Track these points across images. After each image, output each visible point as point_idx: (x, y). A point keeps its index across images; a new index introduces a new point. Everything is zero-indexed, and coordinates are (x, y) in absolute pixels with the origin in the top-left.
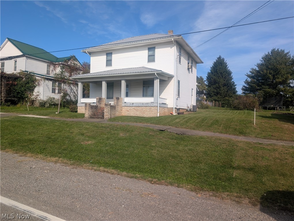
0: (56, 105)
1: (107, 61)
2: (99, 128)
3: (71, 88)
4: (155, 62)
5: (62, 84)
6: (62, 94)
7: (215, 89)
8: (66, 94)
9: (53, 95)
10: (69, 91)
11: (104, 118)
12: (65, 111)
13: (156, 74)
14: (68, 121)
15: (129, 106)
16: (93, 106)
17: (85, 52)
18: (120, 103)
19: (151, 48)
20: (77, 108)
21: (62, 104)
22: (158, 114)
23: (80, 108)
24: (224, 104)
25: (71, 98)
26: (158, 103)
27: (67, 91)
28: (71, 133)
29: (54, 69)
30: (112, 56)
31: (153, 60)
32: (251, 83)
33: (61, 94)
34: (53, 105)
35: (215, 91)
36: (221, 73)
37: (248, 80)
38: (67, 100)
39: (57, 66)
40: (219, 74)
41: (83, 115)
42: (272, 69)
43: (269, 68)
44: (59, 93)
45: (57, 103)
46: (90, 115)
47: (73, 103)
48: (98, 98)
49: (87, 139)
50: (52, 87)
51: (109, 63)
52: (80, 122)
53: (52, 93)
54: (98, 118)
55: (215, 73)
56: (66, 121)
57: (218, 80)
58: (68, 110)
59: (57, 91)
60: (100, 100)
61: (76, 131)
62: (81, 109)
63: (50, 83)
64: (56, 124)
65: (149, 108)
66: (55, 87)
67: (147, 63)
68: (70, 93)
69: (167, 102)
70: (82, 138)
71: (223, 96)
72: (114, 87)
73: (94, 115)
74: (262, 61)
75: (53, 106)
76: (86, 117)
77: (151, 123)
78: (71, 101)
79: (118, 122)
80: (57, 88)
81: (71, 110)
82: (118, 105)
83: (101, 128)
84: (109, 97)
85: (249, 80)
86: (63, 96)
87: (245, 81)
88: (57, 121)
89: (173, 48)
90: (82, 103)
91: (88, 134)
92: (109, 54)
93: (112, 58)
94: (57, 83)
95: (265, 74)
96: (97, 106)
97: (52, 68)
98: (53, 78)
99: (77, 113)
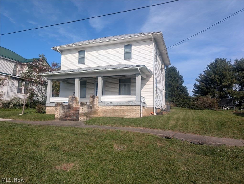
0: (21, 105)
1: (79, 58)
2: (81, 136)
3: (39, 88)
4: (132, 59)
5: (30, 84)
6: (29, 94)
7: (170, 91)
8: (32, 94)
9: (18, 95)
10: (36, 92)
11: (78, 120)
12: (31, 112)
13: (138, 69)
14: (33, 125)
15: (106, 105)
16: (65, 106)
17: (56, 50)
18: (96, 103)
19: (128, 46)
20: (45, 109)
21: (29, 104)
22: (141, 114)
23: (49, 108)
24: (179, 104)
25: (38, 99)
26: (141, 102)
27: (34, 91)
28: (39, 146)
29: (21, 69)
30: (84, 54)
31: (130, 58)
32: (201, 86)
33: (27, 94)
34: (18, 105)
35: (170, 93)
36: (175, 78)
37: (196, 84)
38: (34, 101)
39: (24, 66)
40: (173, 79)
41: (52, 117)
42: (218, 74)
43: (216, 74)
44: (25, 92)
45: (22, 103)
46: (61, 117)
47: (40, 103)
48: (71, 96)
49: (65, 157)
50: (18, 86)
51: (81, 60)
52: (50, 127)
53: (18, 92)
54: (72, 120)
55: (169, 78)
56: (30, 125)
57: (172, 84)
58: (35, 110)
59: (23, 91)
60: (73, 99)
61: (45, 142)
62: (50, 110)
63: (16, 82)
64: (16, 130)
65: (130, 107)
66: (22, 87)
67: (123, 60)
68: (38, 93)
69: (146, 101)
70: (57, 155)
71: (178, 98)
72: (87, 86)
73: (66, 116)
74: (208, 68)
75: (18, 107)
76: (56, 119)
77: (144, 127)
78: (39, 101)
79: (100, 125)
80: (23, 88)
81: (39, 111)
82: (94, 105)
83: (83, 137)
84: (82, 96)
85: (198, 84)
86: (30, 96)
87: (194, 85)
88: (18, 126)
89: (152, 45)
90: (51, 102)
91: (65, 148)
92: (82, 52)
93: (84, 56)
94: (24, 83)
95: (214, 78)
96: (70, 106)
97: (19, 68)
98: (19, 78)
99: (45, 114)
